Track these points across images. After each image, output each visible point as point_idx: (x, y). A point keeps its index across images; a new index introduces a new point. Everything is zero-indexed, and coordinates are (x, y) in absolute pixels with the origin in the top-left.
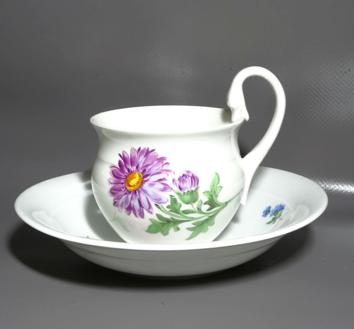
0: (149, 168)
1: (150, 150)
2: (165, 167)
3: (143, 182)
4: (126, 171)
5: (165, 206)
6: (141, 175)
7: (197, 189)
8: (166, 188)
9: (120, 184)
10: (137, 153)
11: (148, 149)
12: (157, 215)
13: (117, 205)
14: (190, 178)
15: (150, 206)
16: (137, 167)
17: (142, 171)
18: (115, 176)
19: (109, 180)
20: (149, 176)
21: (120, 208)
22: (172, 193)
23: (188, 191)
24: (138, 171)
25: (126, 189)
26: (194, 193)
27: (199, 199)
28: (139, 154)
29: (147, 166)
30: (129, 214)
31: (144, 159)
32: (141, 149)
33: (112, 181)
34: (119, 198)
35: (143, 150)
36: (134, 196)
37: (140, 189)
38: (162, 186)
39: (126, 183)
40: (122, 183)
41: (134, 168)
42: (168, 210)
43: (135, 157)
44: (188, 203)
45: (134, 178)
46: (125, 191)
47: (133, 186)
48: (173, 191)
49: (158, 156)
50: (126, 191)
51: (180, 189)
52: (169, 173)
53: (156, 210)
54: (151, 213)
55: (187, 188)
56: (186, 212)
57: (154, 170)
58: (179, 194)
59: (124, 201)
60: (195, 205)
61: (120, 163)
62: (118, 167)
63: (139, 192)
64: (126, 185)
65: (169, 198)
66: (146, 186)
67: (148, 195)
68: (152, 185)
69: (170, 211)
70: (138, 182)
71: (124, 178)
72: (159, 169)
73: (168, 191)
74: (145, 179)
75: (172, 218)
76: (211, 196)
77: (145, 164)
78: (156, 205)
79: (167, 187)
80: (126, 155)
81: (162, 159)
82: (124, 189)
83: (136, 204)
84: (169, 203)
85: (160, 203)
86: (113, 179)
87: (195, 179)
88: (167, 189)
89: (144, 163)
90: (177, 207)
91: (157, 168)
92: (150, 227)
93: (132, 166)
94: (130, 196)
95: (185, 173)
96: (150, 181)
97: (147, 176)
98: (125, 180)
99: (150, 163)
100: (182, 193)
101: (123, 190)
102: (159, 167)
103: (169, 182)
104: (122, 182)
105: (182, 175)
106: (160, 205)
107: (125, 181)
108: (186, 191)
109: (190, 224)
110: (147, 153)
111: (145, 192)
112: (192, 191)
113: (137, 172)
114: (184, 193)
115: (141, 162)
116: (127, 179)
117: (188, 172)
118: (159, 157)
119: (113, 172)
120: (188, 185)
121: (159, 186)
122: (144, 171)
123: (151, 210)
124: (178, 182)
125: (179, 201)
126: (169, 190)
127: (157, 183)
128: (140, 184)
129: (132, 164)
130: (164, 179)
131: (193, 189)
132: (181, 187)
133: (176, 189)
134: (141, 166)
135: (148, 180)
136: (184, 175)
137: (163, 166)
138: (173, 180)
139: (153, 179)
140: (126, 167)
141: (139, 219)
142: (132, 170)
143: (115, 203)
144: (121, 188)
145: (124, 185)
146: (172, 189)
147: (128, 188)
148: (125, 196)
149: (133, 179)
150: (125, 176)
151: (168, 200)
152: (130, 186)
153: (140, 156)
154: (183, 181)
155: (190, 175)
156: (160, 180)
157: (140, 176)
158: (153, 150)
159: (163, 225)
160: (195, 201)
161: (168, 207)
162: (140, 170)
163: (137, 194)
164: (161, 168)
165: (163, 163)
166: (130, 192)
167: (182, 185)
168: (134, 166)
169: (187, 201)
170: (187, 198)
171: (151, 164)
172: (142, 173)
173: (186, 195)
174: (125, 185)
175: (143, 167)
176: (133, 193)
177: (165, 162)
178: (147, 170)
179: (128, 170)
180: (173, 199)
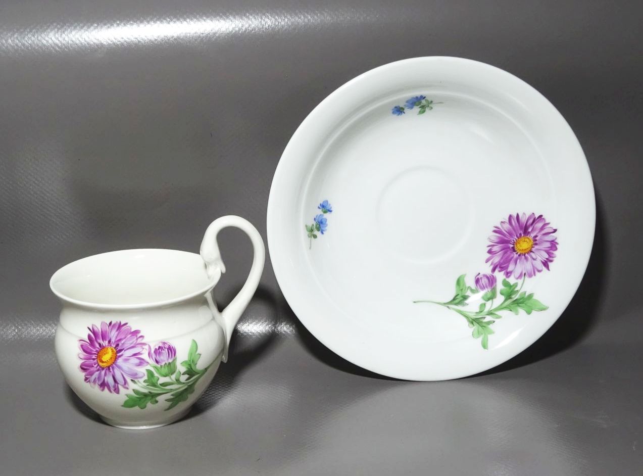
0: (122, 342)
1: (122, 323)
2: (140, 341)
3: (116, 358)
4: (98, 346)
5: (142, 380)
6: (114, 350)
7: (175, 360)
8: (142, 362)
9: (92, 360)
10: (109, 327)
11: (120, 322)
12: (134, 390)
13: (89, 381)
14: (166, 350)
15: (126, 382)
16: (109, 342)
17: (114, 346)
18: (84, 351)
19: (78, 355)
20: (123, 351)
21: (92, 384)
22: (149, 367)
23: (166, 364)
24: (111, 346)
25: (98, 365)
26: (171, 364)
27: (177, 371)
28: (110, 327)
29: (120, 340)
30: (103, 390)
31: (117, 333)
32: (113, 323)
33: (82, 356)
34: (91, 374)
35: (114, 325)
36: (107, 372)
37: (114, 365)
38: (137, 361)
39: (98, 359)
40: (94, 359)
41: (105, 343)
42: (145, 384)
43: (106, 332)
44: (165, 376)
45: (107, 353)
46: (97, 367)
47: (106, 362)
48: (149, 365)
49: (131, 329)
50: (98, 367)
51: (157, 362)
52: (144, 347)
53: (132, 386)
54: (127, 388)
55: (164, 361)
56: (164, 385)
57: (128, 345)
58: (155, 368)
59: (97, 377)
60: (173, 377)
61: (89, 337)
62: (88, 341)
63: (113, 368)
64: (99, 361)
65: (146, 373)
66: (120, 362)
67: (123, 371)
68: (126, 360)
69: (148, 385)
70: (111, 358)
71: (95, 354)
72: (132, 343)
73: (144, 365)
74: (118, 355)
75: (150, 392)
76: (190, 365)
77: (118, 338)
78: (132, 380)
79: (142, 361)
80: (96, 329)
81: (137, 332)
82: (97, 365)
83: (109, 380)
84: (146, 378)
85: (137, 378)
86: (83, 354)
87: (171, 351)
88: (144, 364)
89: (116, 337)
90: (154, 380)
91: (131, 342)
92: (126, 402)
93: (103, 340)
94: (103, 372)
95: (161, 345)
96: (123, 356)
97: (121, 350)
98: (96, 355)
99: (123, 337)
100: (159, 366)
101: (96, 366)
102: (133, 341)
103: (145, 356)
104: (94, 357)
105: (157, 348)
106: (136, 380)
107: (97, 357)
108: (163, 364)
109: (168, 396)
110: (120, 326)
111: (119, 367)
112: (169, 364)
113: (109, 347)
114: (161, 366)
115: (113, 337)
116: (99, 354)
117: (164, 343)
118: (132, 330)
119: (82, 346)
120: (164, 358)
121: (135, 361)
122: (117, 345)
123: (126, 386)
124: (154, 356)
125: (156, 374)
126: (145, 364)
127: (132, 357)
128: (113, 360)
129: (104, 338)
130: (139, 353)
131: (170, 361)
132: (157, 360)
133: (152, 362)
134: (113, 340)
135: (122, 355)
136: (159, 347)
137: (137, 339)
138: (149, 354)
139: (127, 353)
140: (97, 342)
141: (114, 395)
142: (104, 345)
143: (86, 379)
144: (92, 364)
145: (96, 361)
146: (148, 363)
147: (101, 364)
148: (97, 373)
149: (105, 354)
150: (97, 351)
151: (144, 375)
152: (103, 362)
153: (111, 329)
154: (160, 354)
155: (167, 346)
156: (135, 355)
157: (113, 351)
158: (126, 324)
159: (140, 399)
160: (172, 373)
161: (145, 381)
162: (112, 345)
163: (111, 370)
164: (135, 342)
165: (137, 336)
166: (103, 369)
167: (158, 358)
168: (106, 340)
169: (164, 374)
170: (165, 370)
171: (125, 338)
172: (115, 348)
173: (163, 368)
174: (97, 361)
175: (115, 342)
176: (106, 369)
177: (139, 335)
178: (120, 345)
179: (100, 345)
180: (150, 373)
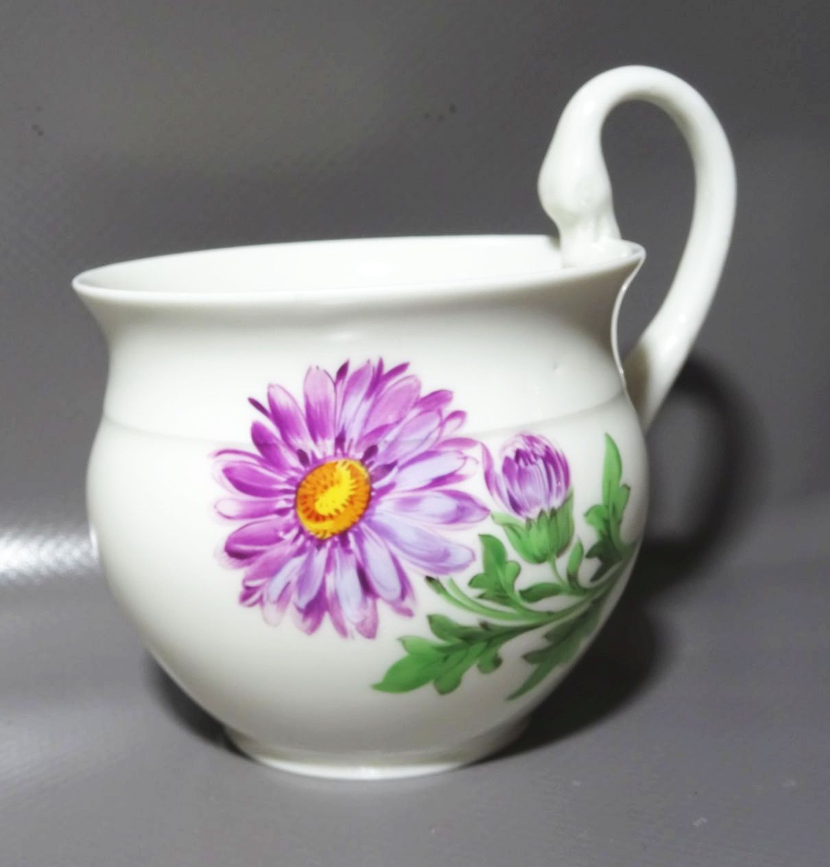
0: (390, 437)
1: (387, 368)
2: (451, 430)
3: (371, 499)
4: (292, 460)
5: (462, 579)
6: (362, 470)
7: (568, 500)
8: (464, 509)
9: (274, 517)
10: (335, 384)
11: (381, 365)
12: (431, 619)
13: (260, 601)
14: (540, 463)
15: (405, 588)
16: (340, 441)
17: (360, 455)
18: (241, 486)
19: (215, 507)
20: (395, 470)
21: (271, 609)
22: (489, 527)
23: (542, 513)
24: (345, 455)
25: (301, 531)
26: (560, 517)
27: (574, 541)
28: (342, 386)
29: (381, 430)
30: (313, 629)
31: (367, 405)
32: (351, 370)
33: (232, 508)
34: (271, 570)
35: (359, 374)
36: (337, 552)
37: (363, 525)
38: (449, 505)
39: (300, 508)
40: (282, 512)
41: (324, 448)
42: (473, 593)
43: (325, 404)
44: (539, 560)
45: (332, 484)
46: (296, 538)
47: (331, 517)
48: (489, 519)
49: (419, 387)
50: (302, 539)
51: (516, 506)
52: (468, 452)
53: (427, 601)
54: (409, 613)
55: (537, 503)
56: (532, 594)
57: (409, 447)
58: (511, 527)
59: (294, 579)
60: (563, 563)
61: (258, 435)
62: (254, 450)
63: (360, 538)
64: (302, 516)
65: (478, 548)
66: (385, 510)
67: (396, 544)
68: (409, 503)
69: (481, 597)
70: (351, 500)
71: (286, 492)
72: (427, 438)
73: (473, 518)
74: (377, 485)
75: (485, 626)
76: (606, 522)
77: (372, 427)
78: (429, 579)
79: (466, 504)
80: (282, 401)
81: (438, 398)
82: (295, 532)
83: (344, 583)
84: (477, 568)
85: (446, 570)
86: (235, 501)
87: (554, 462)
88: (470, 514)
89: (366, 421)
90: (504, 577)
91: (422, 434)
92: (396, 669)
93: (314, 439)
94: (320, 557)
95: (521, 445)
96: (398, 489)
97: (388, 468)
98: (292, 497)
99: (391, 419)
100: (520, 520)
101: (289, 537)
102: (428, 430)
103: (474, 485)
104: (281, 503)
105: (512, 455)
106: (444, 579)
107: (295, 501)
108: (534, 514)
109: (532, 641)
110: (379, 378)
111: (384, 532)
112: (554, 513)
113: (341, 461)
114: (529, 520)
115: (353, 419)
116: (302, 491)
117: (531, 440)
118: (425, 392)
119: (228, 472)
120: (535, 490)
121: (439, 503)
122: (371, 451)
123: (407, 603)
124: (504, 484)
125: (512, 554)
126: (477, 514)
127: (428, 493)
128: (359, 506)
129: (316, 427)
130: (452, 477)
131: (556, 502)
132: (516, 498)
133: (498, 506)
134: (353, 434)
135: (391, 486)
136: (519, 454)
137: (442, 424)
138: (488, 476)
139: (412, 478)
140: (290, 446)
141: (358, 642)
142: (319, 456)
143: (248, 594)
144: (276, 531)
145: (289, 517)
146: (485, 510)
147: (311, 527)
148: (298, 562)
149: (326, 487)
150: (291, 481)
151: (473, 556)
152: (318, 518)
153: (346, 394)
154: (522, 476)
155: (540, 450)
156: (438, 481)
157: (355, 474)
158: (401, 368)
159: (446, 652)
160: (560, 551)
161: (473, 583)
162: (352, 452)
163: (353, 545)
164: (435, 435)
165: (440, 413)
166: (320, 543)
167: (518, 493)
168: (324, 437)
169: (537, 553)
170: (539, 539)
171: (398, 422)
172: (362, 461)
173: (534, 529)
174: (296, 516)
175: (363, 438)
176: (334, 545)
177: (448, 409)
178: (382, 448)
179: (302, 456)
180: (493, 548)
